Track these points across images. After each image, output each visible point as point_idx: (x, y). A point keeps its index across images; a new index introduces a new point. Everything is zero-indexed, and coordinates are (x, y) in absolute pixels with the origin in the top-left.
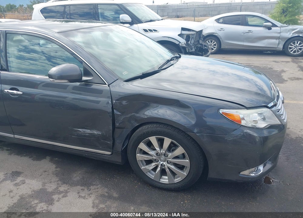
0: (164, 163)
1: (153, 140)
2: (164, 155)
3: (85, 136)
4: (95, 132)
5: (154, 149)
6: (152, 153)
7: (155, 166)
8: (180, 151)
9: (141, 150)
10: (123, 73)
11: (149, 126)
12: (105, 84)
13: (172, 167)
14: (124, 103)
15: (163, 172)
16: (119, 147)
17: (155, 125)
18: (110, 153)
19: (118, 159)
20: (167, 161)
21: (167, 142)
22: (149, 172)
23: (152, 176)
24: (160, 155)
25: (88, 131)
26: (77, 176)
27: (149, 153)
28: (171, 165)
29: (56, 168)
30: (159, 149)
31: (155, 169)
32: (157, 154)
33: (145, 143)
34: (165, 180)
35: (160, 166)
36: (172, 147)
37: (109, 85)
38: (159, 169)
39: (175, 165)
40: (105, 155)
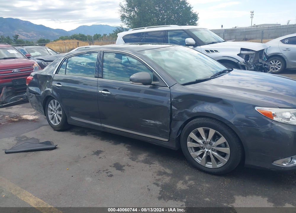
0: (209, 150)
1: (201, 130)
2: (210, 143)
3: (150, 126)
4: (158, 123)
5: (202, 139)
6: (200, 141)
7: (202, 152)
8: (222, 140)
9: (191, 138)
10: (181, 80)
11: (198, 119)
12: (167, 87)
13: (216, 154)
14: (180, 100)
15: (208, 159)
16: (174, 136)
17: (203, 119)
18: (167, 140)
19: (173, 146)
20: (212, 149)
21: (212, 132)
22: (197, 157)
23: (199, 160)
24: (206, 144)
25: (153, 122)
26: (143, 156)
27: (197, 141)
28: (215, 152)
29: (128, 150)
30: (205, 138)
31: (201, 156)
32: (204, 142)
33: (194, 133)
34: (209, 165)
35: (206, 153)
36: (216, 137)
37: (169, 88)
38: (205, 155)
39: (219, 152)
40: (163, 141)
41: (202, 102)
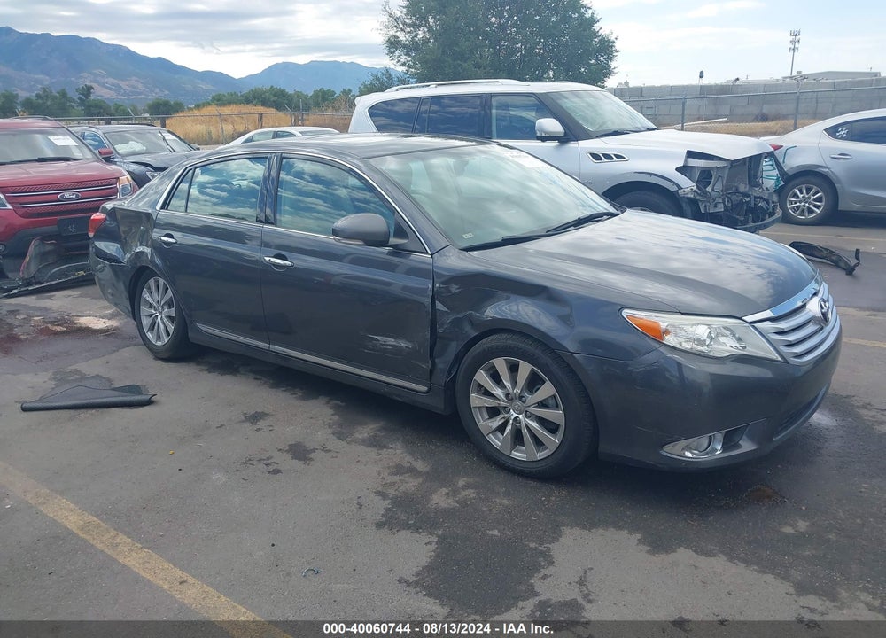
0: (520, 416)
1: (500, 364)
2: (520, 398)
3: (385, 351)
4: (404, 344)
5: (503, 387)
6: (498, 392)
7: (503, 421)
8: (548, 390)
9: (480, 386)
10: (464, 236)
11: (494, 337)
12: (427, 253)
13: (534, 424)
14: (454, 288)
15: (518, 438)
16: (440, 379)
17: (504, 336)
18: (425, 389)
19: (438, 404)
20: (526, 412)
21: (525, 369)
22: (493, 432)
23: (496, 441)
24: (512, 399)
25: (391, 341)
26: (366, 430)
27: (493, 392)
28: (532, 420)
30: (509, 385)
31: (502, 428)
32: (507, 395)
33: (486, 371)
34: (519, 455)
35: (511, 421)
36: (534, 383)
37: (432, 255)
38: (509, 428)
39: (541, 421)
40: (416, 391)
41: (505, 294)
